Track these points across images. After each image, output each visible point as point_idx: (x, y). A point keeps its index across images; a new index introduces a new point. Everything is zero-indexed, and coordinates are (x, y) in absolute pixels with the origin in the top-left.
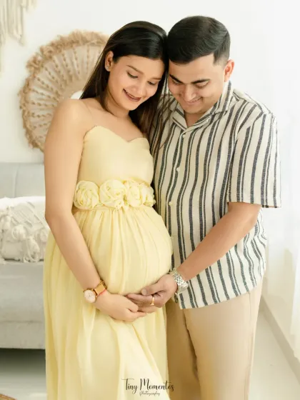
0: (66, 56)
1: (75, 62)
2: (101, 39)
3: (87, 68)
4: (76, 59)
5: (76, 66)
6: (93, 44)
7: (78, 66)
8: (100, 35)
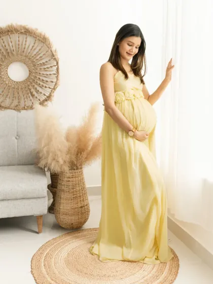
0: (4, 40)
1: (11, 44)
2: (27, 30)
3: (19, 48)
4: (11, 42)
5: (11, 47)
6: (22, 33)
7: (13, 47)
8: (27, 27)
